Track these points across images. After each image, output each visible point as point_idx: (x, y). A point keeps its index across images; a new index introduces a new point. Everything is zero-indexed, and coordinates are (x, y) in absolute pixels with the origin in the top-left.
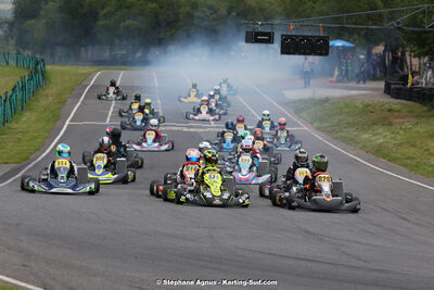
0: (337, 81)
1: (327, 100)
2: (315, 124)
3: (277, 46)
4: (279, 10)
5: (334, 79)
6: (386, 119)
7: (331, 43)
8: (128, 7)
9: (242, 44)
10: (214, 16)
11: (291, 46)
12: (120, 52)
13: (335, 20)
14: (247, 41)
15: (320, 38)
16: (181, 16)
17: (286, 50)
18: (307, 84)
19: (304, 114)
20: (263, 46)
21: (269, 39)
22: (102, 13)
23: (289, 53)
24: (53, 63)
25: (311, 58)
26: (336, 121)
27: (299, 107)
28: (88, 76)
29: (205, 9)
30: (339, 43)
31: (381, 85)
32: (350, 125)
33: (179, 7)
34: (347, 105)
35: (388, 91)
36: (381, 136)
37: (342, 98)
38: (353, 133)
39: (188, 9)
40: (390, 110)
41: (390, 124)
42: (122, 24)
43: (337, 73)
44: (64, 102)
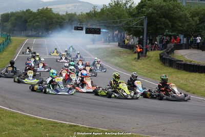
0: (104, 42)
1: (100, 49)
4: (85, 20)
5: (102, 42)
6: (119, 54)
7: (101, 30)
8: (37, 19)
9: (73, 30)
11: (89, 31)
12: (34, 33)
13: (103, 23)
14: (75, 30)
15: (98, 29)
16: (54, 22)
17: (87, 32)
18: (94, 43)
19: (93, 53)
20: (80, 31)
21: (82, 29)
22: (28, 21)
23: (88, 33)
24: (13, 36)
25: (95, 35)
26: (103, 55)
27: (91, 51)
28: (24, 40)
29: (61, 19)
30: (104, 30)
31: (117, 44)
32: (108, 56)
33: (53, 19)
34: (106, 50)
35: (119, 45)
36: (117, 60)
37: (105, 48)
38: (108, 59)
40: (120, 52)
41: (120, 56)
42: (35, 24)
43: (103, 40)
44: (16, 49)
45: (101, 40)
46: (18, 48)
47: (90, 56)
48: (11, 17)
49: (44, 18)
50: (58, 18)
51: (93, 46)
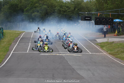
0: (117, 35)
1: (113, 42)
2: (109, 52)
3: (93, 22)
4: (94, 8)
5: (115, 34)
7: (114, 20)
8: (35, 7)
10: (69, 10)
13: (116, 11)
14: (82, 20)
15: (110, 18)
16: (56, 11)
17: (97, 23)
19: (104, 48)
20: (88, 22)
21: (90, 20)
22: (25, 10)
23: (98, 24)
26: (116, 51)
27: (102, 45)
29: (65, 8)
30: (117, 20)
33: (55, 7)
34: (121, 44)
37: (119, 42)
39: (59, 8)
42: (33, 14)
43: (116, 32)
44: (11, 45)
45: (115, 32)
46: (13, 44)
47: (101, 52)
48: (4, 5)
49: (44, 6)
50: (61, 7)
51: (105, 40)
